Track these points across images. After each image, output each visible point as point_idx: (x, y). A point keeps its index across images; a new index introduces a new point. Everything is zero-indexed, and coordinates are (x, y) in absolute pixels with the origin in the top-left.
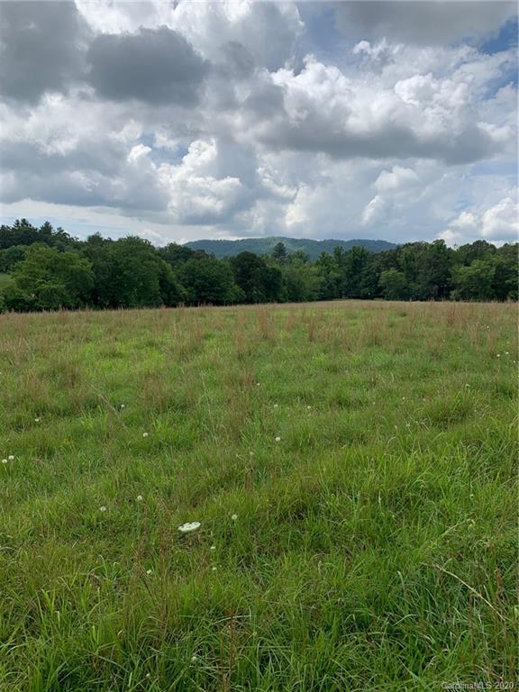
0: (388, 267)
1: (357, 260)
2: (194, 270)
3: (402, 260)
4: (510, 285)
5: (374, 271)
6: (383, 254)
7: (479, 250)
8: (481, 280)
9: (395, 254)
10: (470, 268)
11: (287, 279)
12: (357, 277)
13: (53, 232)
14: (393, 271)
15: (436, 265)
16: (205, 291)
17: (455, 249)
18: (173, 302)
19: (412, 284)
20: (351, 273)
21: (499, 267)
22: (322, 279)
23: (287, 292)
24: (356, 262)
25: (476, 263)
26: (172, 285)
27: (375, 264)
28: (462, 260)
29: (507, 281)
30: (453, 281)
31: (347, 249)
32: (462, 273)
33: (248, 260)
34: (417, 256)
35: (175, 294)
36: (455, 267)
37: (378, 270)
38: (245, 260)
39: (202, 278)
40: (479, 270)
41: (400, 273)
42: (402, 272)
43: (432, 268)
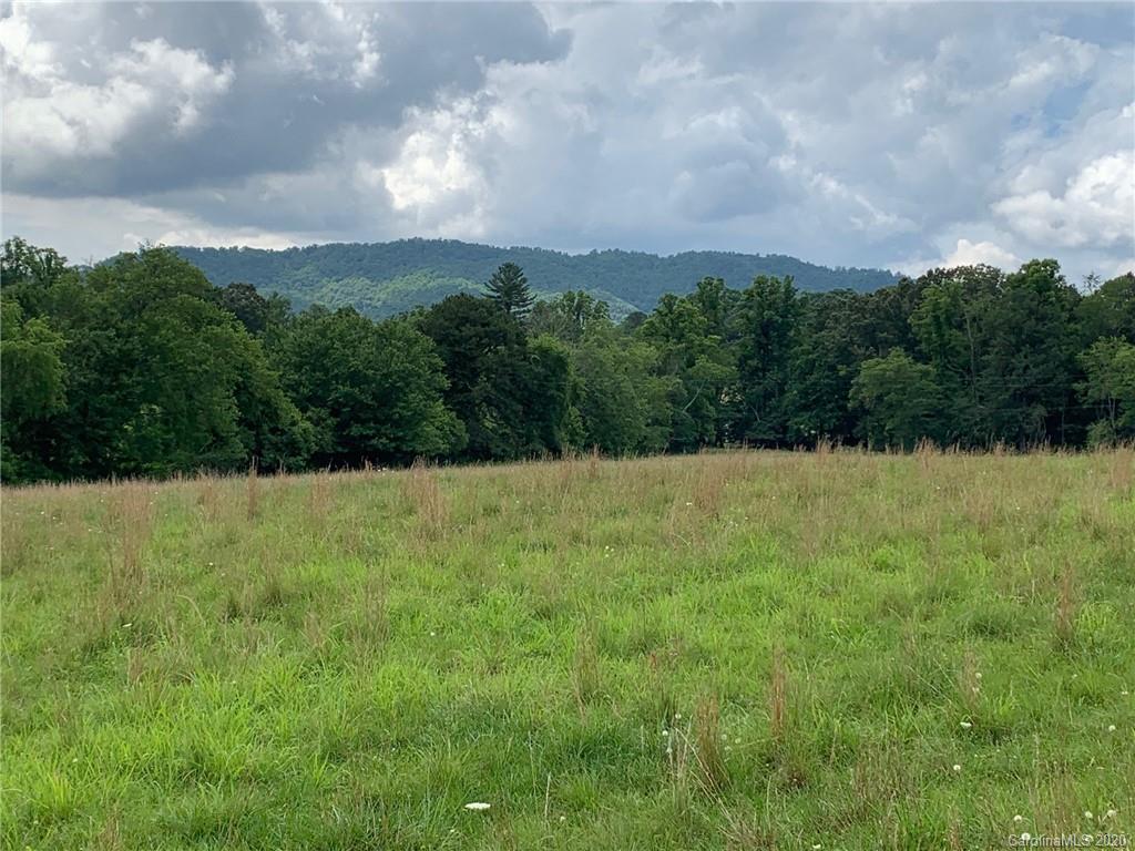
0: (877, 346)
1: (771, 322)
2: (325, 353)
5: (831, 359)
6: (858, 305)
9: (896, 304)
11: (582, 380)
12: (774, 376)
14: (897, 359)
15: (1035, 342)
16: (363, 422)
17: (1085, 291)
18: (269, 456)
19: (961, 402)
20: (754, 363)
22: (673, 382)
23: (579, 424)
24: (766, 328)
26: (267, 403)
27: (834, 336)
30: (1092, 392)
31: (740, 284)
32: (1121, 365)
33: (474, 322)
34: (972, 309)
35: (274, 431)
36: (1100, 346)
37: (845, 355)
38: (466, 320)
39: (355, 378)
41: (920, 367)
42: (926, 362)
43: (1025, 349)
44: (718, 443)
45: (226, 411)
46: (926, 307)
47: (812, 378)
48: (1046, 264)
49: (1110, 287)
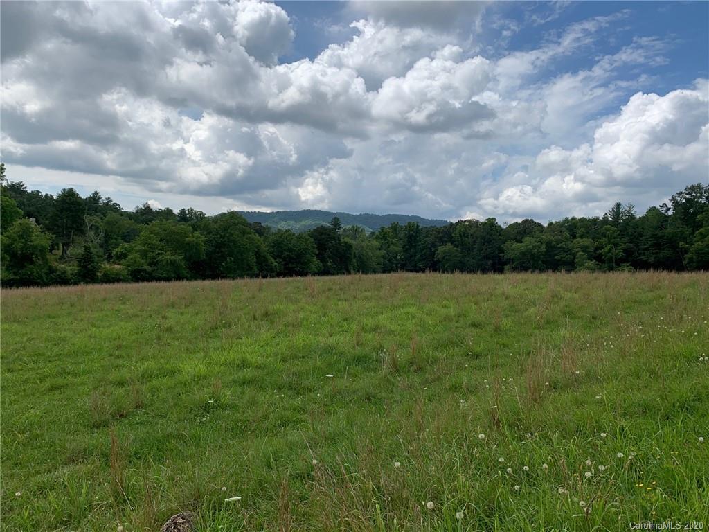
0: (443, 242)
1: (412, 235)
2: (281, 243)
3: (456, 235)
4: (558, 261)
5: (429, 246)
6: (437, 230)
7: (527, 228)
8: (532, 255)
9: (449, 230)
10: (522, 244)
11: (357, 252)
12: (413, 251)
13: (101, 201)
14: (449, 246)
15: (489, 242)
16: (292, 263)
17: (503, 227)
18: (265, 273)
19: (467, 259)
20: (407, 247)
21: (548, 244)
22: (383, 252)
23: (356, 264)
24: (410, 237)
25: (527, 240)
26: (264, 257)
27: (430, 239)
28: (512, 236)
29: (556, 257)
30: (506, 257)
31: (403, 224)
32: (514, 249)
33: (325, 234)
34: (471, 232)
35: (266, 265)
36: (508, 243)
37: (434, 245)
38: (322, 234)
39: (290, 250)
40: (531, 246)
41: (455, 249)
42: (457, 247)
43: (486, 244)
44: (396, 270)
45: (252, 259)
46: (457, 231)
47: (424, 252)
48: (492, 219)
49: (511, 226)
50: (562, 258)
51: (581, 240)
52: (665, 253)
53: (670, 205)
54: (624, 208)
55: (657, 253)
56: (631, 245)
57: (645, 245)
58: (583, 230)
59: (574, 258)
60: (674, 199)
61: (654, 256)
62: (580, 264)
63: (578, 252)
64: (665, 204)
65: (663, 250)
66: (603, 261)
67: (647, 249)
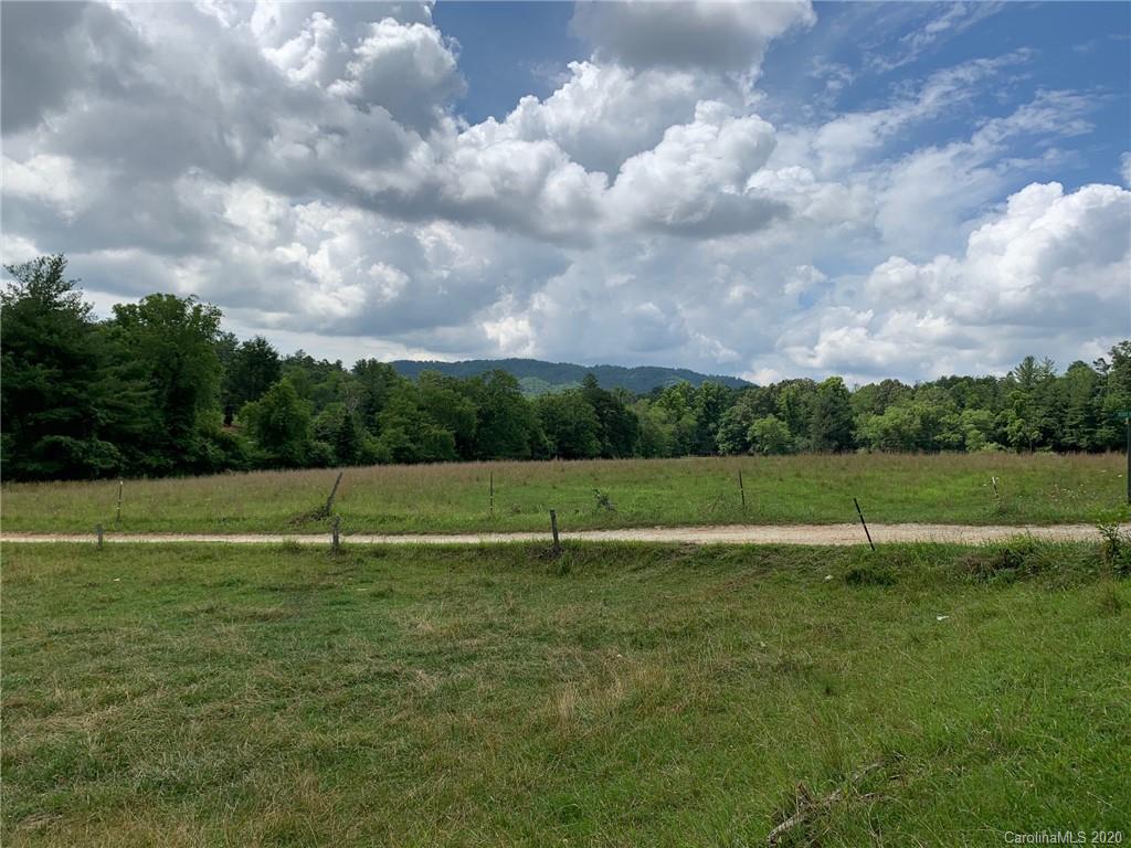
0: (761, 413)
1: (710, 402)
3: (781, 401)
4: (940, 442)
5: (739, 418)
7: (888, 392)
8: (901, 434)
9: (769, 394)
10: (884, 418)
12: (712, 425)
14: (770, 419)
15: (833, 413)
17: (853, 390)
21: (925, 417)
25: (891, 411)
26: (535, 433)
27: (739, 408)
28: (868, 406)
29: (936, 437)
30: (859, 435)
32: (872, 424)
34: (804, 398)
35: (538, 444)
36: (862, 416)
37: (746, 417)
40: (898, 421)
41: (781, 422)
42: (783, 420)
43: (829, 416)
45: (525, 435)
46: (783, 396)
47: (730, 427)
48: (837, 379)
49: (864, 389)
50: (945, 438)
51: (975, 412)
52: (1104, 432)
53: (1109, 360)
54: (1039, 363)
55: (1091, 432)
56: (1052, 420)
57: (1072, 420)
58: (975, 396)
59: (964, 439)
60: (1114, 351)
61: (1087, 436)
62: (974, 447)
63: (971, 429)
64: (1102, 359)
65: (1101, 427)
66: (1008, 444)
67: (1076, 426)
